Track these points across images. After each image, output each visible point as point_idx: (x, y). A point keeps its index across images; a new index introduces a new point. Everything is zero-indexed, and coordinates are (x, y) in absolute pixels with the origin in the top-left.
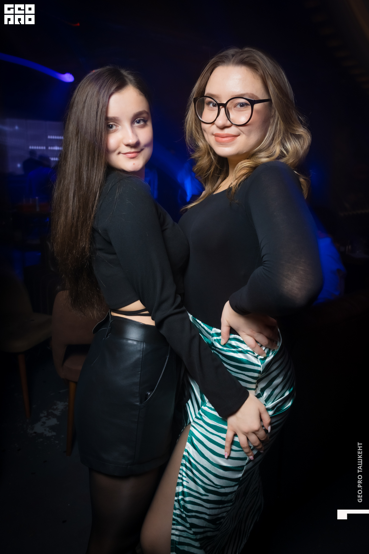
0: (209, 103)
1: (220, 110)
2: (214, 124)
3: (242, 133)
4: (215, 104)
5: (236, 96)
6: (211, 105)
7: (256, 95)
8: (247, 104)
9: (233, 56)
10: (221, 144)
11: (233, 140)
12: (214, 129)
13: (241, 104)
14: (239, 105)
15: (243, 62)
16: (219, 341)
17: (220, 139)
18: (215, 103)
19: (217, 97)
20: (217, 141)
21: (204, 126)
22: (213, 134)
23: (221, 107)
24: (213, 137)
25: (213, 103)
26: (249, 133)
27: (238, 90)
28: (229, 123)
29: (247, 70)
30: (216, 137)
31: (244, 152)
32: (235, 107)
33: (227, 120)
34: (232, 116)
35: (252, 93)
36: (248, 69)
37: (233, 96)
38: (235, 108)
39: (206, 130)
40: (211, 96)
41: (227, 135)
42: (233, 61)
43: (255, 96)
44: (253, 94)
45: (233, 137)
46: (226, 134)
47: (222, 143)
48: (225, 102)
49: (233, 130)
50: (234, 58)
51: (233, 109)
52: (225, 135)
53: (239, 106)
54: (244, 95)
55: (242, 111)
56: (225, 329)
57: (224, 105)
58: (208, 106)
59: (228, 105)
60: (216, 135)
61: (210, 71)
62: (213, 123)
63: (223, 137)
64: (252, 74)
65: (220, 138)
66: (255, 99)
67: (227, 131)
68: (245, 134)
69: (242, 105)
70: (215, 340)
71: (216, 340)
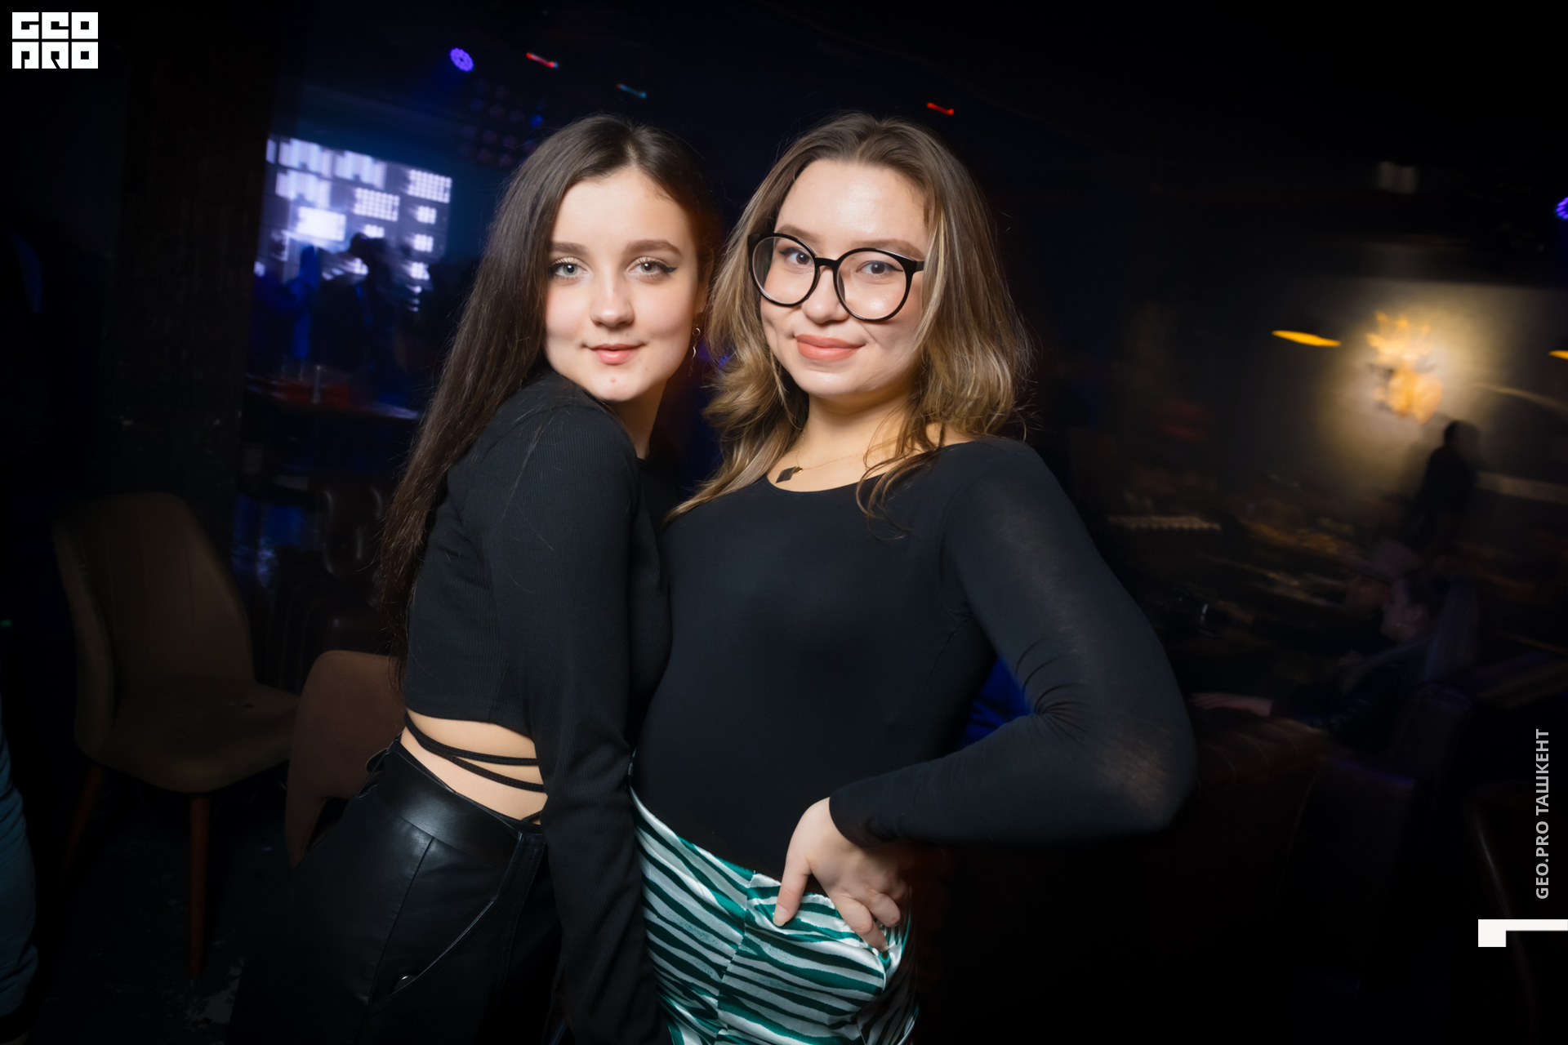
0: (787, 252)
1: (820, 276)
2: (799, 308)
3: (871, 340)
4: (806, 256)
5: (865, 243)
6: (793, 257)
7: (915, 246)
8: (892, 268)
9: (861, 137)
10: (815, 364)
11: (846, 356)
12: (797, 321)
13: (876, 266)
14: (870, 266)
15: (886, 159)
16: (767, 911)
17: (813, 350)
18: (807, 253)
19: (813, 239)
20: (803, 353)
21: (768, 309)
22: (792, 336)
23: (822, 268)
24: (793, 343)
25: (801, 253)
26: (892, 341)
27: (870, 229)
28: (841, 312)
29: (897, 179)
30: (802, 344)
31: (874, 388)
32: (859, 269)
33: (837, 304)
34: (850, 295)
35: (907, 240)
36: (900, 177)
37: (857, 243)
38: (859, 274)
39: (774, 322)
40: (795, 235)
41: (833, 343)
42: (862, 155)
43: (913, 248)
44: (908, 245)
45: (848, 350)
46: (831, 339)
47: (816, 361)
48: (834, 257)
49: (849, 331)
50: (864, 144)
51: (852, 276)
52: (828, 343)
53: (868, 270)
54: (885, 243)
55: (877, 284)
56: (793, 879)
57: (833, 265)
58: (785, 260)
59: (843, 267)
60: (802, 340)
61: (795, 170)
62: (796, 306)
63: (820, 345)
64: (909, 192)
65: (811, 347)
66: (913, 256)
67: (832, 332)
68: (881, 344)
69: (879, 268)
70: (756, 908)
71: (760, 908)
